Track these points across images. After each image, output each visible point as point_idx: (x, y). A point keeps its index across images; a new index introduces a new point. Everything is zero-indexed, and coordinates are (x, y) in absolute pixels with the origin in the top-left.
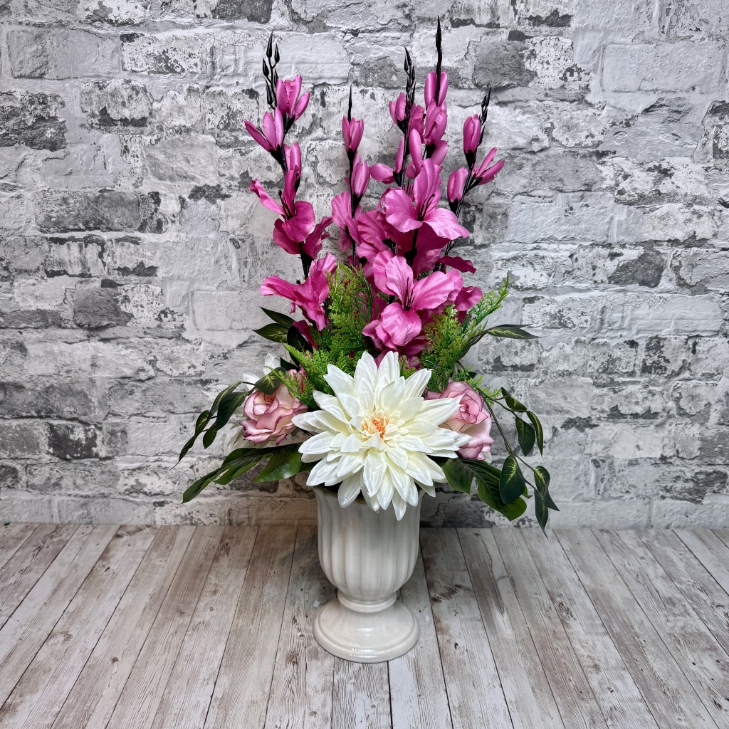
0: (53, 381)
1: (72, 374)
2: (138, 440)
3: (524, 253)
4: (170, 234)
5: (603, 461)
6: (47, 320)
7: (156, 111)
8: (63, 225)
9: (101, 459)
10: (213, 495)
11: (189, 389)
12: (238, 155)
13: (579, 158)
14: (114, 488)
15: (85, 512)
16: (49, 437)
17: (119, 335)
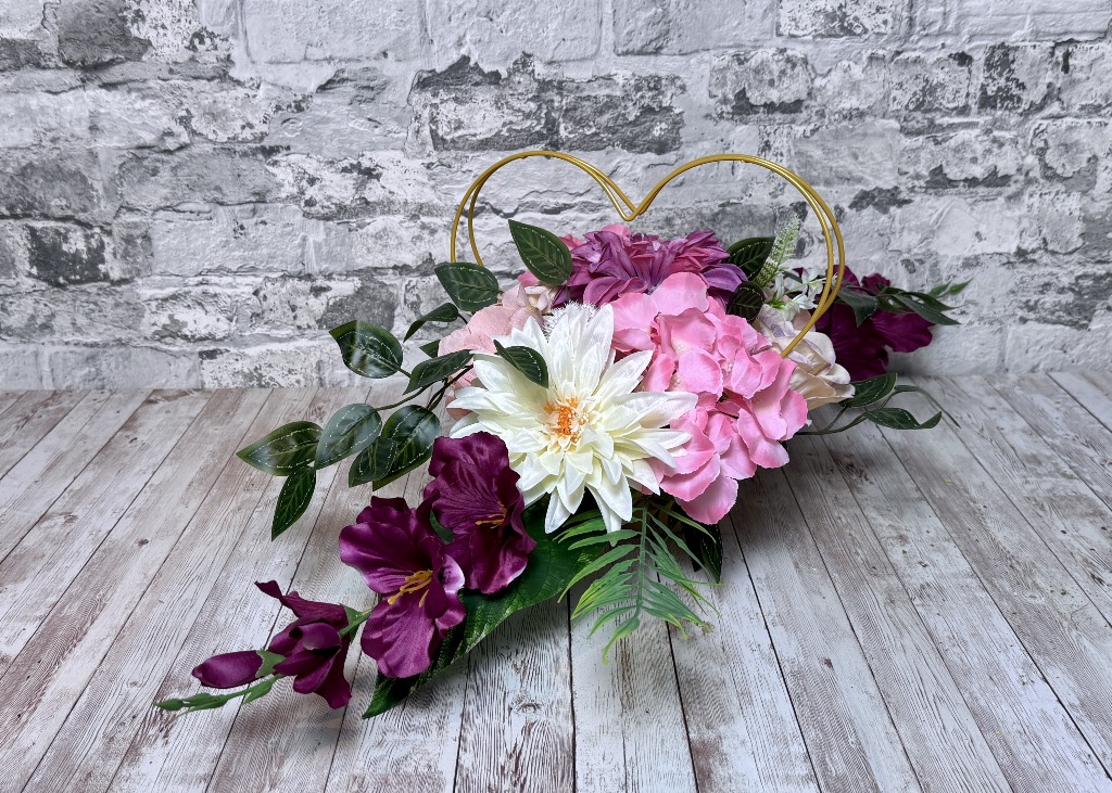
0: (32, 157)
1: (61, 144)
2: (167, 251)
5: (922, 262)
6: (18, 56)
9: (114, 283)
10: (291, 339)
11: (244, 164)
14: (135, 330)
15: (93, 369)
16: (29, 250)
17: (131, 77)
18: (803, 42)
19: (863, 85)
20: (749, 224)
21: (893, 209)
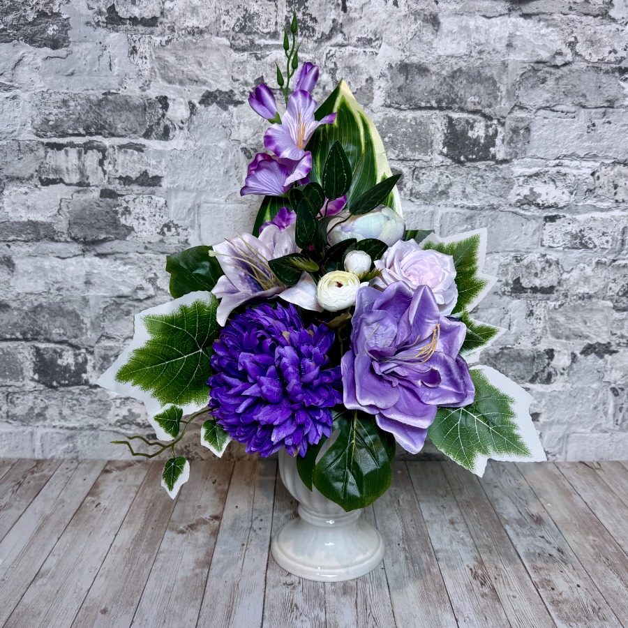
0: (42, 300)
1: (63, 292)
3: (546, 169)
4: (178, 142)
5: (622, 389)
6: (39, 232)
7: (168, 10)
8: (61, 129)
9: (91, 387)
12: (253, 59)
13: (602, 73)
14: (104, 419)
15: (71, 445)
16: (34, 362)
17: (118, 250)
18: (557, 251)
19: (592, 279)
20: (518, 361)
21: (607, 356)
